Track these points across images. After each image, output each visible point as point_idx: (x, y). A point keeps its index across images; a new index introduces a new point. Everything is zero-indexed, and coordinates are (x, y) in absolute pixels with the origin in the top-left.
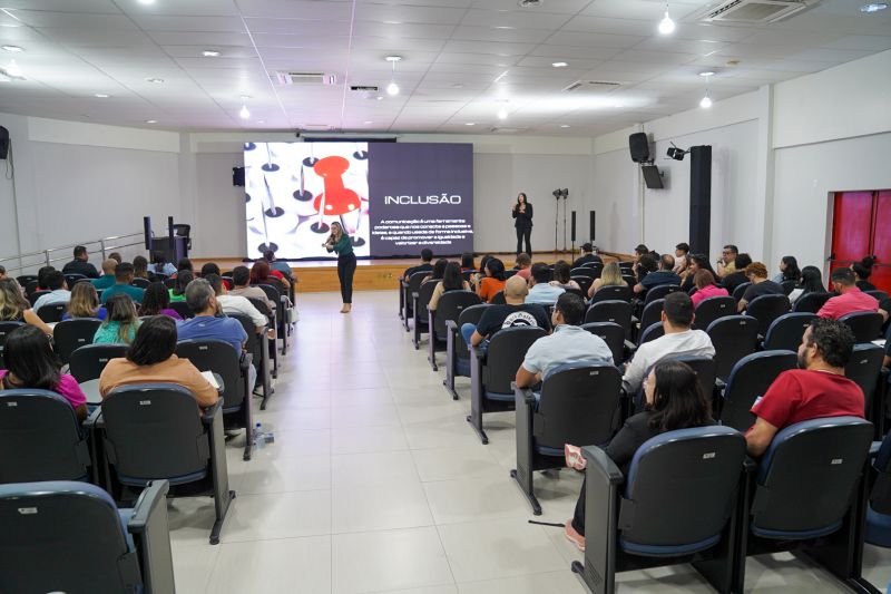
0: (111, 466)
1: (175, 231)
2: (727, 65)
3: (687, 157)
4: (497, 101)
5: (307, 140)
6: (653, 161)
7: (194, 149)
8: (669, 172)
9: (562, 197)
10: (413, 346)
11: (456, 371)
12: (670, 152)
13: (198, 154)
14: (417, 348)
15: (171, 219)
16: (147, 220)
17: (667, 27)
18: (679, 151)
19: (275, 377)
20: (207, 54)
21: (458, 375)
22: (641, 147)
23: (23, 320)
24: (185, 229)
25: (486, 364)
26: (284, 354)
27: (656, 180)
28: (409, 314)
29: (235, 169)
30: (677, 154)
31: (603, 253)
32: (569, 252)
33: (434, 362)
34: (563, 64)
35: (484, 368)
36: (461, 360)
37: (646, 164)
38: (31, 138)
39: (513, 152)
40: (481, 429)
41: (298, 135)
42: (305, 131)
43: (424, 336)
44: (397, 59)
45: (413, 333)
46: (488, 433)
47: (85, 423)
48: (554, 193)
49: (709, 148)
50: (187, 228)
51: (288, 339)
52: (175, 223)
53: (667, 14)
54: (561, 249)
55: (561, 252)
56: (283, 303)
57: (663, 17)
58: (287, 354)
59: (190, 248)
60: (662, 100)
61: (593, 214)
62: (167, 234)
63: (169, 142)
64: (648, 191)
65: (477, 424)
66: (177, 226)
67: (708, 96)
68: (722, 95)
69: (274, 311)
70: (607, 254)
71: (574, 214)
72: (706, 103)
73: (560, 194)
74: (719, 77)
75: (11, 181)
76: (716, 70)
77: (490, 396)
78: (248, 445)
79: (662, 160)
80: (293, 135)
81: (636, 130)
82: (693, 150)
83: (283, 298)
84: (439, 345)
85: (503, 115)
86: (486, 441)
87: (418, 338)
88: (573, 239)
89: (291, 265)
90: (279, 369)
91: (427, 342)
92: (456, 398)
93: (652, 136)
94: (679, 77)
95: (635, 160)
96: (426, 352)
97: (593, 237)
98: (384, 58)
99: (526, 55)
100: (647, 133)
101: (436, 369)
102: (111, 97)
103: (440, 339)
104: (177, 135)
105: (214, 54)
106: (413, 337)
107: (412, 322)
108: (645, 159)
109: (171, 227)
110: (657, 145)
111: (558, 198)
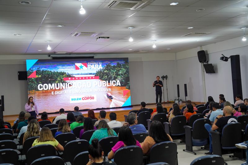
3: (229, 60)
4: (151, 41)
6: (208, 62)
8: (217, 66)
9: (165, 79)
12: (222, 58)
18: (226, 58)
20: (59, 26)
22: (203, 56)
27: (210, 69)
29: (19, 72)
30: (224, 59)
34: (192, 28)
37: (205, 63)
39: (142, 61)
41: (49, 56)
44: (132, 28)
49: (238, 56)
61: (185, 85)
64: (207, 74)
67: (245, 37)
71: (178, 86)
76: (247, 27)
80: (47, 56)
81: (199, 49)
82: (232, 57)
93: (207, 51)
95: (200, 62)
97: (186, 95)
98: (127, 27)
99: (180, 25)
100: (205, 50)
105: (62, 26)
108: (205, 61)
110: (209, 55)
111: (163, 80)
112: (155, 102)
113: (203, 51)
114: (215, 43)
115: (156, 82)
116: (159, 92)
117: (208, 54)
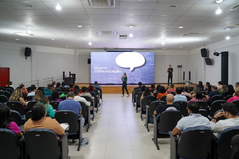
0: (28, 156)
1: (71, 76)
2: (236, 26)
3: (220, 55)
4: (161, 40)
5: (108, 51)
6: (208, 56)
7: (78, 54)
8: (214, 60)
9: (180, 68)
10: (136, 112)
11: (149, 122)
12: (215, 54)
13: (79, 55)
14: (137, 112)
15: (70, 72)
16: (64, 73)
17: (219, 12)
18: (218, 53)
19: (93, 120)
20: (79, 26)
21: (149, 123)
22: (204, 53)
23: (19, 101)
24: (74, 75)
25: (159, 122)
26: (97, 112)
27: (209, 62)
28: (135, 102)
29: (88, 59)
30: (217, 54)
31: (192, 84)
32: (182, 83)
33: (142, 118)
34: (182, 27)
35: (158, 123)
36: (150, 118)
37: (206, 58)
38: (37, 51)
39: (166, 54)
40: (157, 143)
41: (105, 50)
42: (107, 49)
43: (139, 109)
44: (132, 27)
45: (136, 107)
46: (159, 145)
47: (20, 140)
48: (178, 66)
49: (228, 52)
50: (75, 75)
51: (99, 108)
52: (71, 74)
53: (219, 8)
54: (180, 82)
55: (180, 83)
56: (97, 98)
57: (218, 8)
58: (98, 113)
59: (75, 80)
60: (212, 38)
61: (190, 72)
62: (69, 76)
63: (71, 52)
64: (207, 66)
65: (156, 142)
66: (72, 74)
67: (228, 36)
68: (233, 35)
69: (93, 100)
70: (194, 84)
71: (184, 72)
72: (228, 38)
73: (180, 67)
74: (232, 30)
75: (31, 62)
76: (231, 28)
77: (160, 132)
78: (79, 145)
79: (211, 56)
80: (104, 50)
81: (203, 48)
82: (222, 53)
83: (98, 96)
84: (143, 112)
85: (163, 44)
86: (158, 149)
87: (137, 109)
88: (184, 80)
89: (101, 86)
90: (94, 118)
91: (139, 111)
92: (149, 131)
93: (208, 49)
94: (219, 30)
95: (202, 56)
96: (139, 114)
97: (190, 79)
98: (129, 26)
99: (171, 25)
100: (206, 49)
101: (142, 120)
102: (55, 39)
103: (144, 110)
104: (74, 50)
105: (81, 26)
106: (136, 109)
107: (135, 103)
108: (206, 56)
109: (70, 74)
110: (210, 52)
111: (179, 68)
112: (167, 82)
113: (205, 49)
114: (213, 43)
115: (168, 69)
116: (170, 76)
117: (208, 51)
